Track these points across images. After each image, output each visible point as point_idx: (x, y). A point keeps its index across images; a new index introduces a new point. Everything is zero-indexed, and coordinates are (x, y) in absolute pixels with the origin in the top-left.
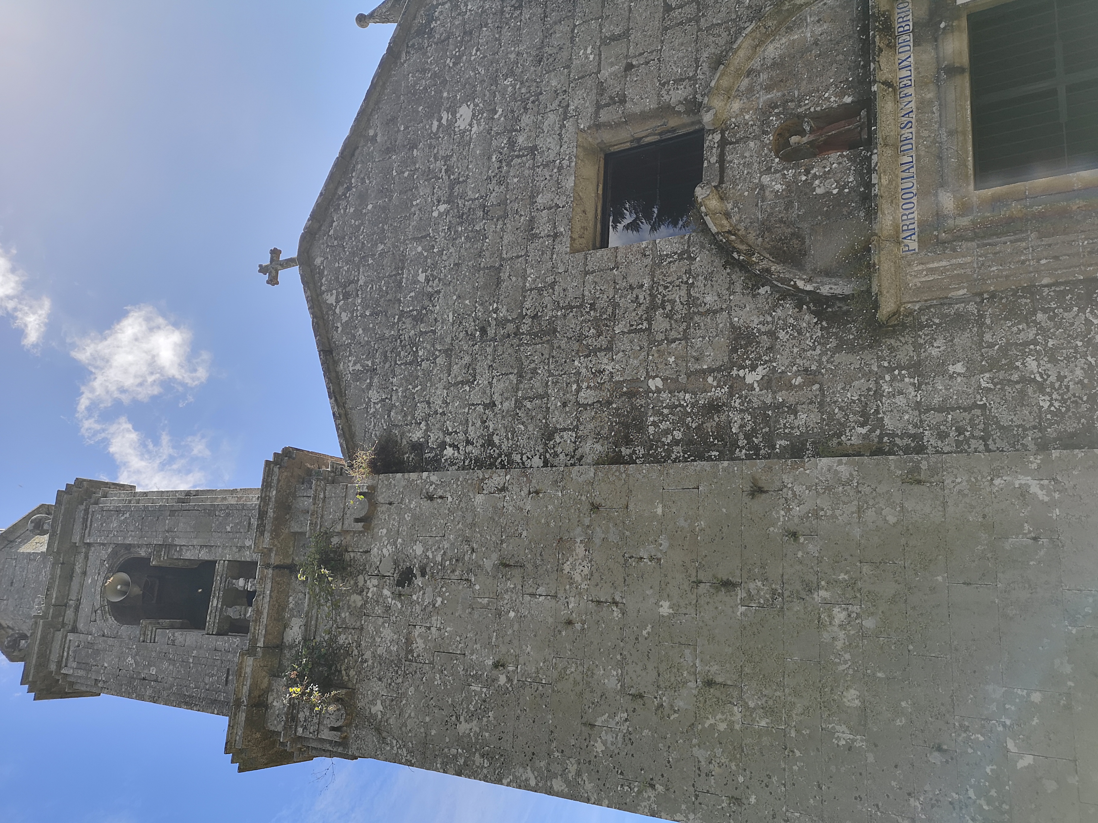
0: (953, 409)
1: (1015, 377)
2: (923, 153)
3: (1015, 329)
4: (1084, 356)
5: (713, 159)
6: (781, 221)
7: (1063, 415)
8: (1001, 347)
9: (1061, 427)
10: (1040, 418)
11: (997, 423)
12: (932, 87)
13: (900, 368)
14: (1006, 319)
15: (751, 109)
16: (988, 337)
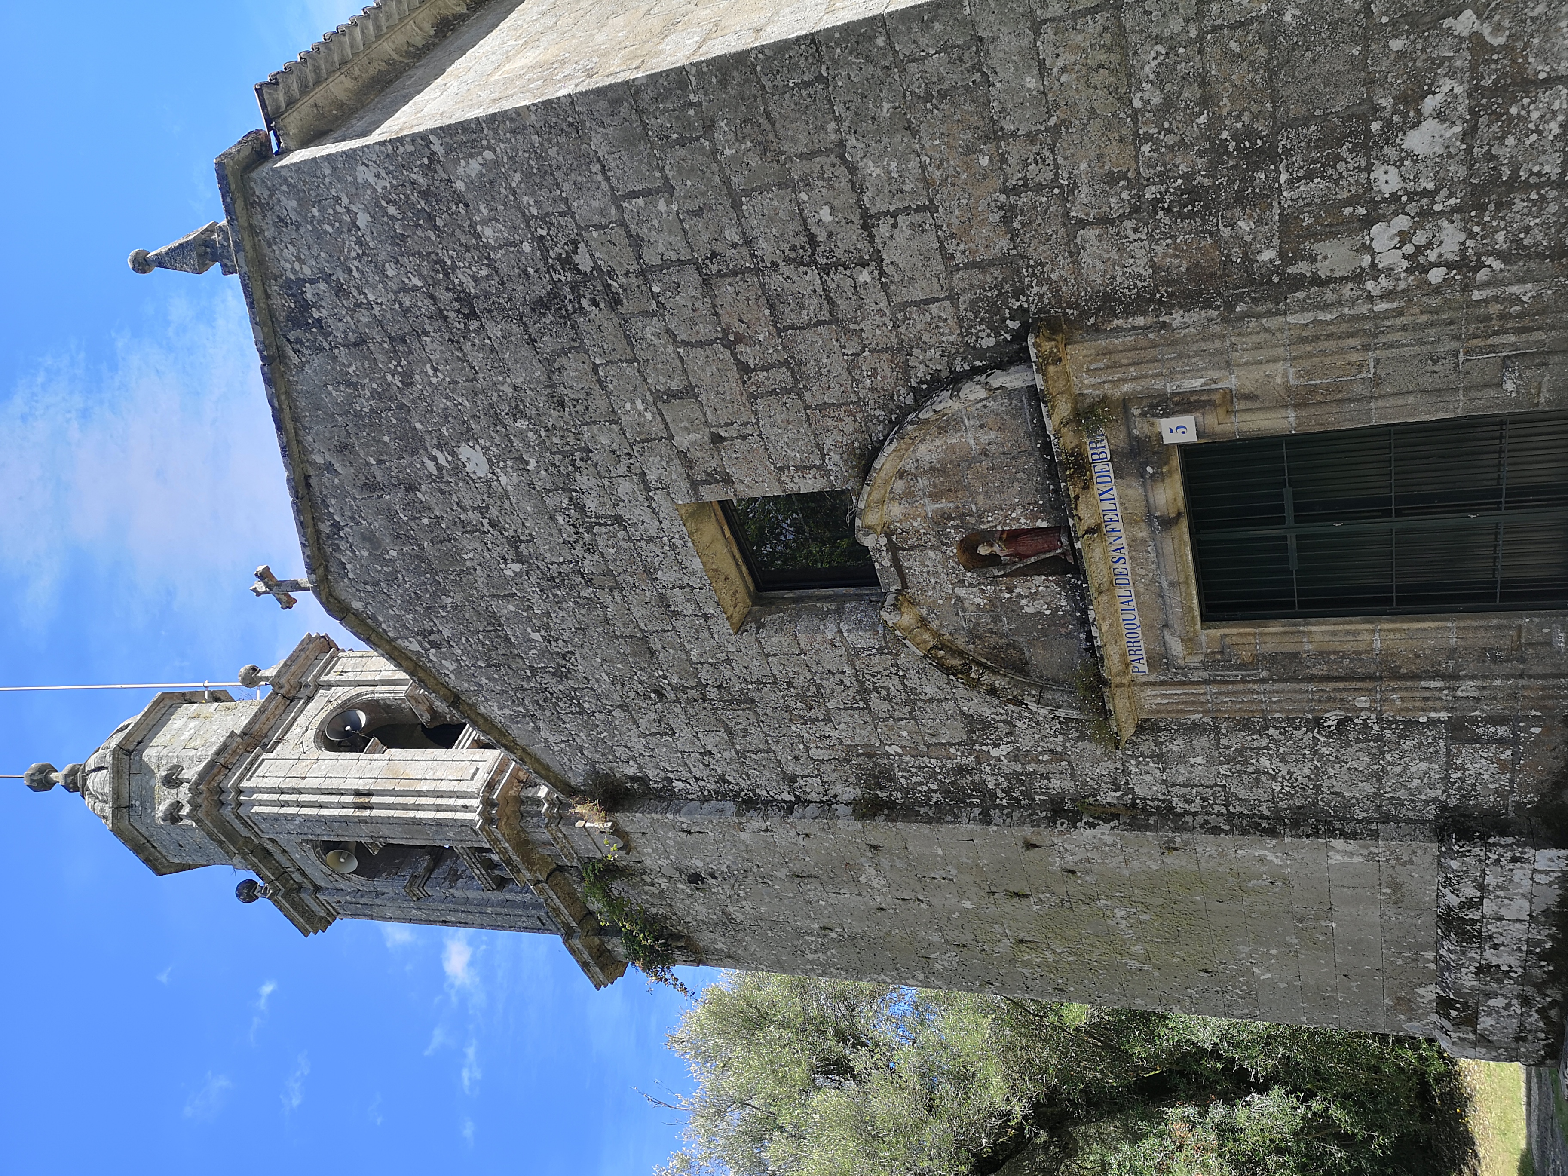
0: (1196, 786)
1: (1251, 769)
2: (1142, 590)
3: (1249, 738)
4: (1312, 760)
5: (887, 563)
6: (991, 631)
7: (1293, 795)
8: (1236, 749)
9: (1291, 802)
10: (1273, 796)
11: (1236, 796)
12: (1143, 525)
13: (1145, 757)
14: (1240, 730)
15: (919, 516)
16: (1224, 741)
